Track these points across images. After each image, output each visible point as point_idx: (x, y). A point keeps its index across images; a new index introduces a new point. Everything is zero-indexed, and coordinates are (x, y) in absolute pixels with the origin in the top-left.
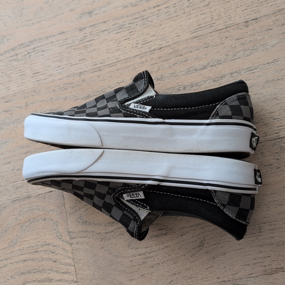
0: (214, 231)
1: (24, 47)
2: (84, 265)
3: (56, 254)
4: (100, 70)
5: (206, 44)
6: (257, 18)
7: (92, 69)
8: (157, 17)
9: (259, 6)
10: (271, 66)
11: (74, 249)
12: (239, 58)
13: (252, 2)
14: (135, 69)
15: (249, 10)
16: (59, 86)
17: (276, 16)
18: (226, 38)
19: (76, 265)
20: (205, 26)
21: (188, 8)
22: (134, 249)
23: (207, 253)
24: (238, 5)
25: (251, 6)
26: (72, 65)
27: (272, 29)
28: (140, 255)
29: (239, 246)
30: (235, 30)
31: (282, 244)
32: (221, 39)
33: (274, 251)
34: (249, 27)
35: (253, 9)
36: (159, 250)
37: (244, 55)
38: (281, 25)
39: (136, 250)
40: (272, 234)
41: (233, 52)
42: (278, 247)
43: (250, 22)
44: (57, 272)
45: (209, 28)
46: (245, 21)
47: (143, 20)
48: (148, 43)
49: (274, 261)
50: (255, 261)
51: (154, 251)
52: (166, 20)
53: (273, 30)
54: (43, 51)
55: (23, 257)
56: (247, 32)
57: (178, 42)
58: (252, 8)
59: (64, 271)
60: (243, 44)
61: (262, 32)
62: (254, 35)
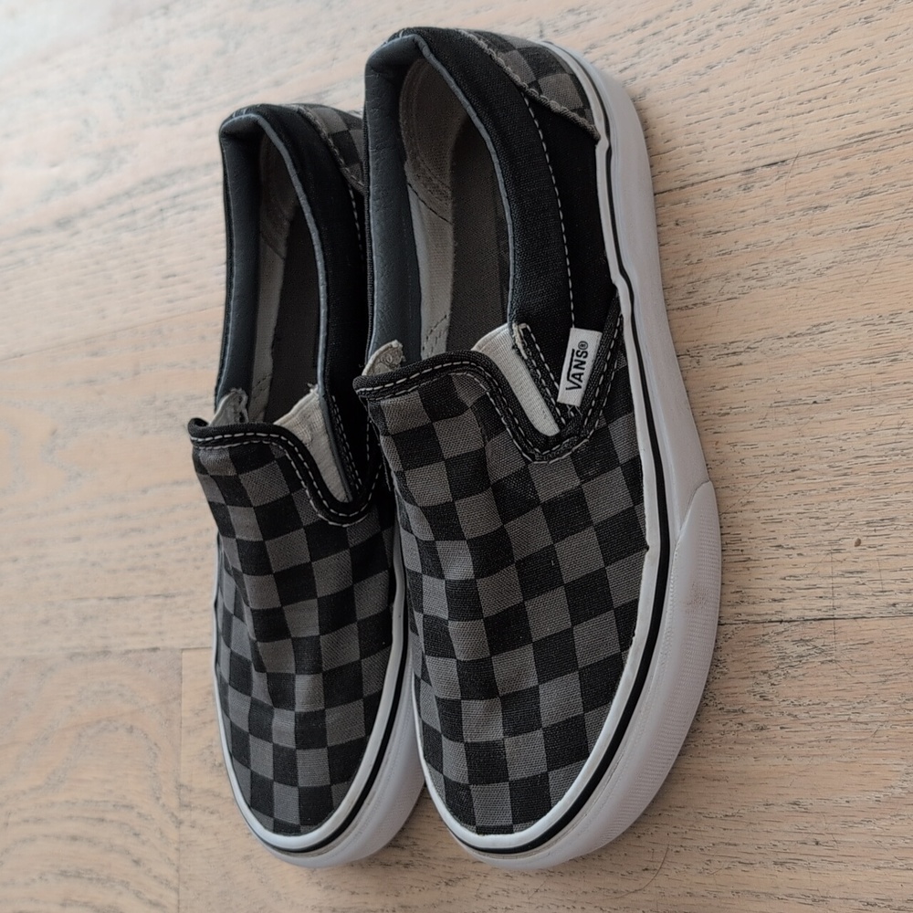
0: (538, 895)
1: (154, 190)
2: (199, 894)
3: (144, 843)
6: (783, 161)
9: (798, 115)
10: (800, 347)
11: (182, 839)
12: (704, 304)
13: (780, 98)
15: (763, 128)
17: (846, 158)
18: (677, 224)
19: (181, 888)
24: (732, 104)
25: (771, 115)
27: (826, 207)
30: (707, 197)
34: (752, 193)
35: (776, 125)
38: (859, 194)
39: (327, 892)
43: (759, 171)
46: (746, 166)
53: (829, 209)
54: (194, 209)
55: (72, 827)
56: (743, 209)
58: (774, 119)
59: (153, 898)
60: (723, 254)
61: (793, 214)
62: (767, 222)
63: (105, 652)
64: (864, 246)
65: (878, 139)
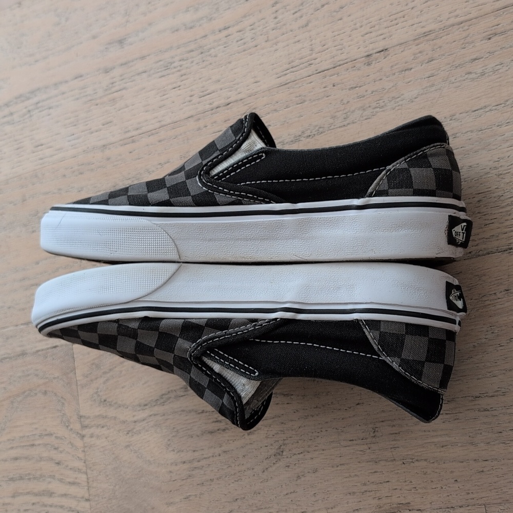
0: (301, 429)
1: (23, 101)
2: (100, 472)
3: (61, 452)
4: (133, 142)
5: (300, 96)
6: (386, 50)
7: (121, 140)
8: (225, 47)
9: (390, 26)
11: (86, 445)
12: (353, 123)
13: (380, 20)
14: (188, 140)
15: (373, 34)
16: (72, 168)
17: (418, 45)
18: (334, 86)
19: (88, 471)
20: (300, 64)
21: (274, 31)
22: (176, 451)
23: (288, 466)
24: (355, 24)
25: (377, 27)
26: (92, 133)
27: (411, 69)
28: (184, 462)
29: (340, 458)
30: (348, 71)
31: (411, 460)
32: (324, 88)
33: (396, 472)
34: (372, 66)
35: (380, 32)
36: (213, 456)
37: (363, 117)
38: (426, 61)
39: (178, 454)
40: (395, 442)
41: (345, 112)
42: (403, 465)
43: (374, 56)
44: (61, 480)
45: (306, 67)
46: (367, 54)
47: (202, 53)
48: (208, 94)
49: (395, 491)
50: (365, 488)
51: (205, 458)
52: (239, 53)
53: (413, 70)
54: (50, 108)
55: (13, 453)
56: (368, 75)
57: (255, 94)
58: (379, 30)
59: (71, 480)
60: (361, 98)
61: (394, 74)
62: (381, 79)
63: (23, 354)
64: (433, 85)
65: (433, 34)
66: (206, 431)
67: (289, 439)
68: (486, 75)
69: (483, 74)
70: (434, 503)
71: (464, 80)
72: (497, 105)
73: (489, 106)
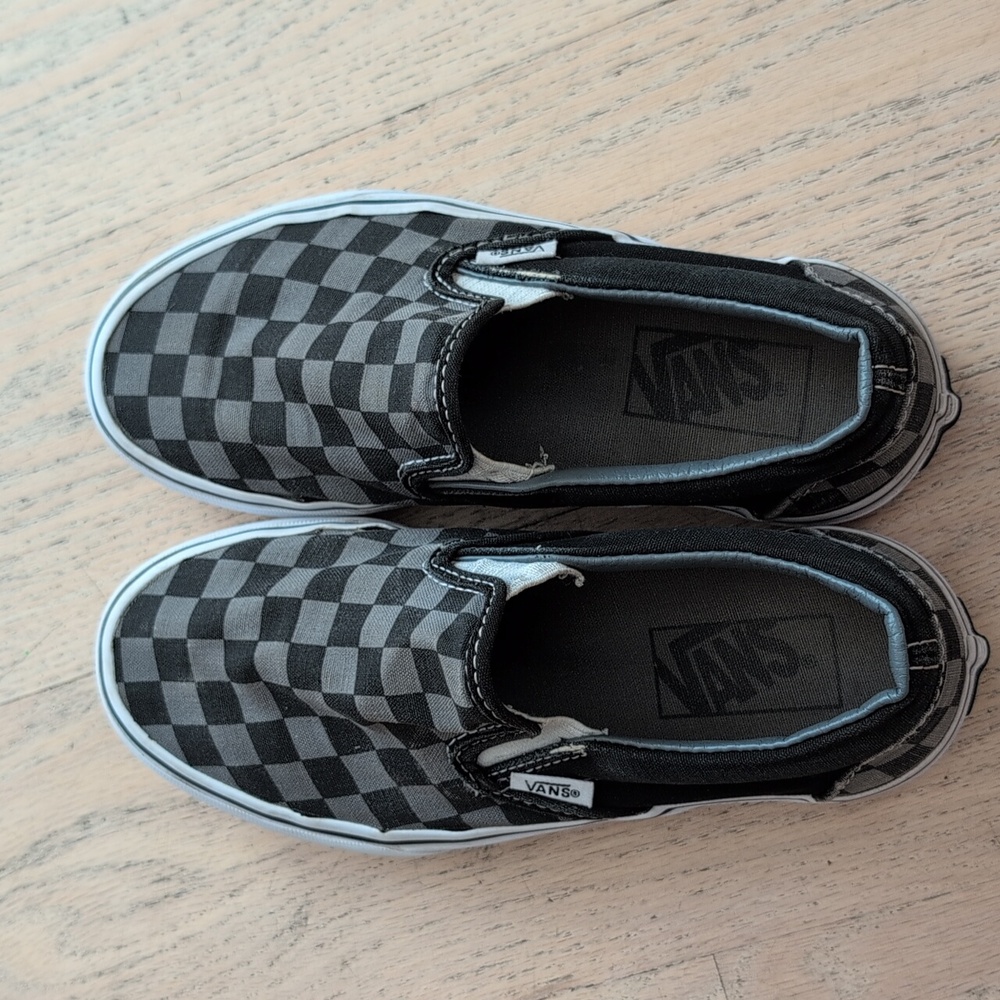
0: (339, 868)
6: (423, 105)
8: (90, 119)
9: (427, 60)
13: (405, 47)
14: (30, 311)
15: (393, 77)
17: (484, 93)
18: (327, 182)
20: (253, 144)
21: (191, 81)
22: (79, 954)
23: (321, 946)
24: (355, 60)
25: (398, 63)
27: (475, 140)
28: (100, 974)
29: (423, 911)
30: (353, 151)
31: (564, 892)
32: (308, 187)
33: (538, 919)
34: (399, 139)
35: (406, 73)
36: (161, 951)
38: (504, 124)
39: (86, 959)
40: (527, 863)
42: (550, 905)
43: (401, 118)
45: (265, 149)
46: (385, 116)
47: (41, 133)
48: (65, 216)
49: (540, 956)
50: (480, 962)
51: (145, 958)
52: (121, 128)
53: (479, 142)
56: (392, 157)
57: (166, 208)
58: (403, 68)
61: (444, 153)
62: (419, 164)
64: (521, 169)
65: (511, 71)
66: (140, 903)
67: (318, 890)
68: (620, 143)
69: (613, 141)
70: (618, 967)
71: (580, 155)
72: (647, 199)
73: (632, 200)
